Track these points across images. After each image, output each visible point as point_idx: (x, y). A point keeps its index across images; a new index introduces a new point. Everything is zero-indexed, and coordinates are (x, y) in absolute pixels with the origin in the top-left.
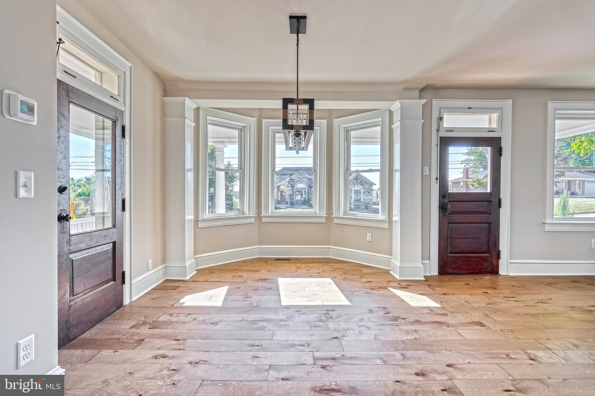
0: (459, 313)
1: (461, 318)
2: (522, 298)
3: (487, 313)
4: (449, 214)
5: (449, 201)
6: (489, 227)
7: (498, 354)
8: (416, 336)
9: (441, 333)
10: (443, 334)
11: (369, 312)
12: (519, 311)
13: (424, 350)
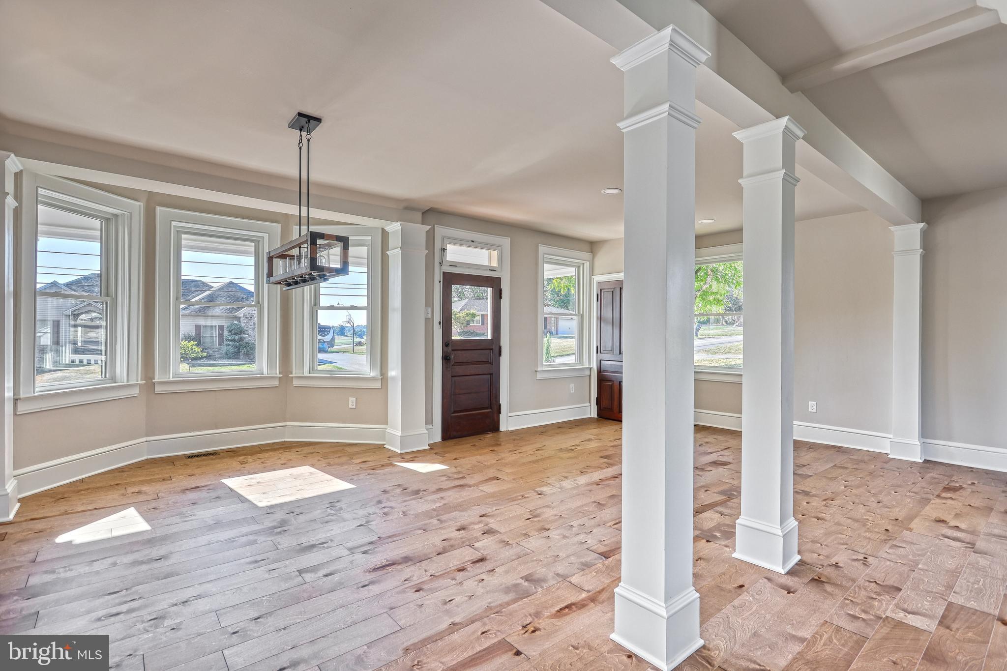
0: (475, 473)
1: (478, 478)
2: (524, 449)
3: (498, 468)
4: (453, 365)
5: (452, 350)
6: (491, 378)
7: (516, 497)
8: (443, 502)
9: (466, 494)
10: (468, 494)
11: (384, 493)
12: (524, 460)
13: (456, 511)
